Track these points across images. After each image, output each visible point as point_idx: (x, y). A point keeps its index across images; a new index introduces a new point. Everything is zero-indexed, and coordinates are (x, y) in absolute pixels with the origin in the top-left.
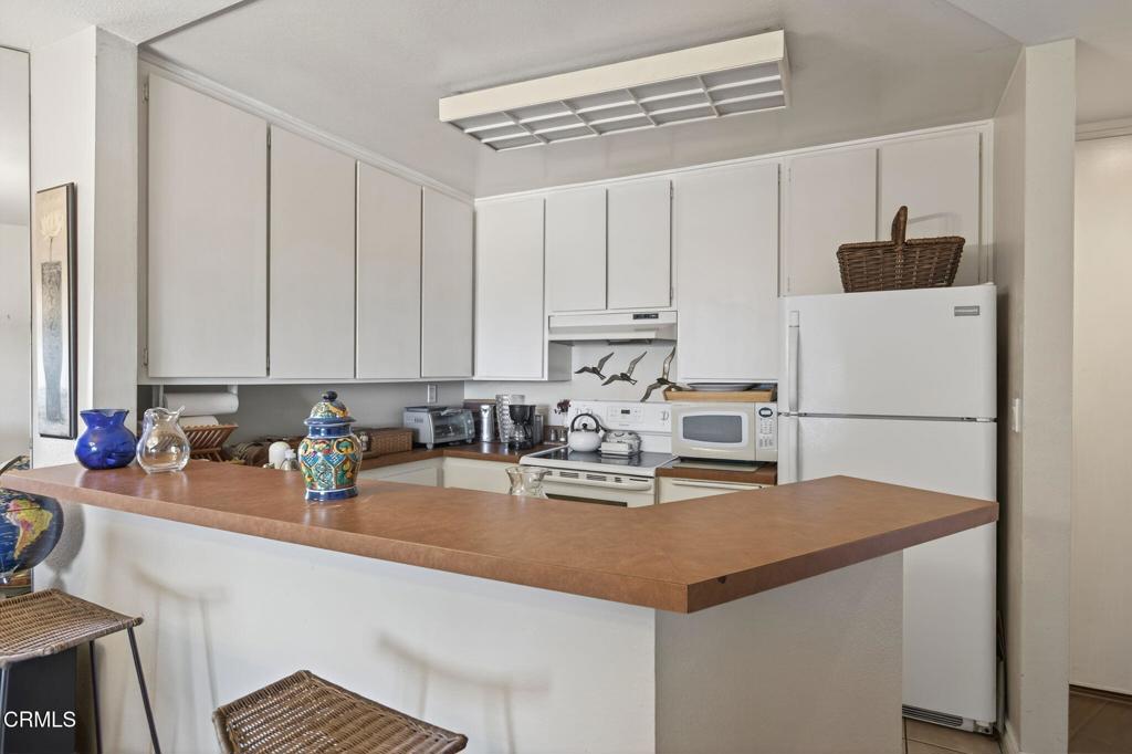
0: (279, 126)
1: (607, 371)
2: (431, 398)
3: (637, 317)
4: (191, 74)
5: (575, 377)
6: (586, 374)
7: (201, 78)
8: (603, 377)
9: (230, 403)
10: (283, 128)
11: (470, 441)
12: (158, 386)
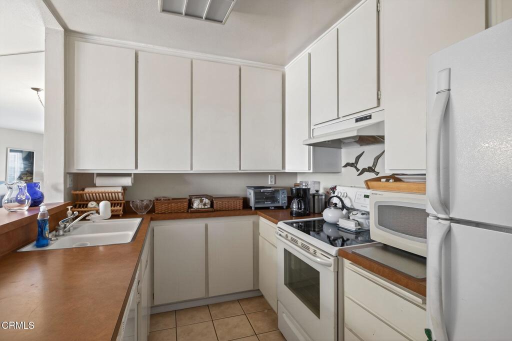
0: (143, 51)
1: (360, 166)
2: (271, 182)
3: (357, 120)
4: (97, 37)
5: (343, 169)
6: (349, 167)
7: (102, 38)
8: (358, 170)
9: (128, 182)
10: (146, 52)
11: (285, 207)
12: (94, 173)
